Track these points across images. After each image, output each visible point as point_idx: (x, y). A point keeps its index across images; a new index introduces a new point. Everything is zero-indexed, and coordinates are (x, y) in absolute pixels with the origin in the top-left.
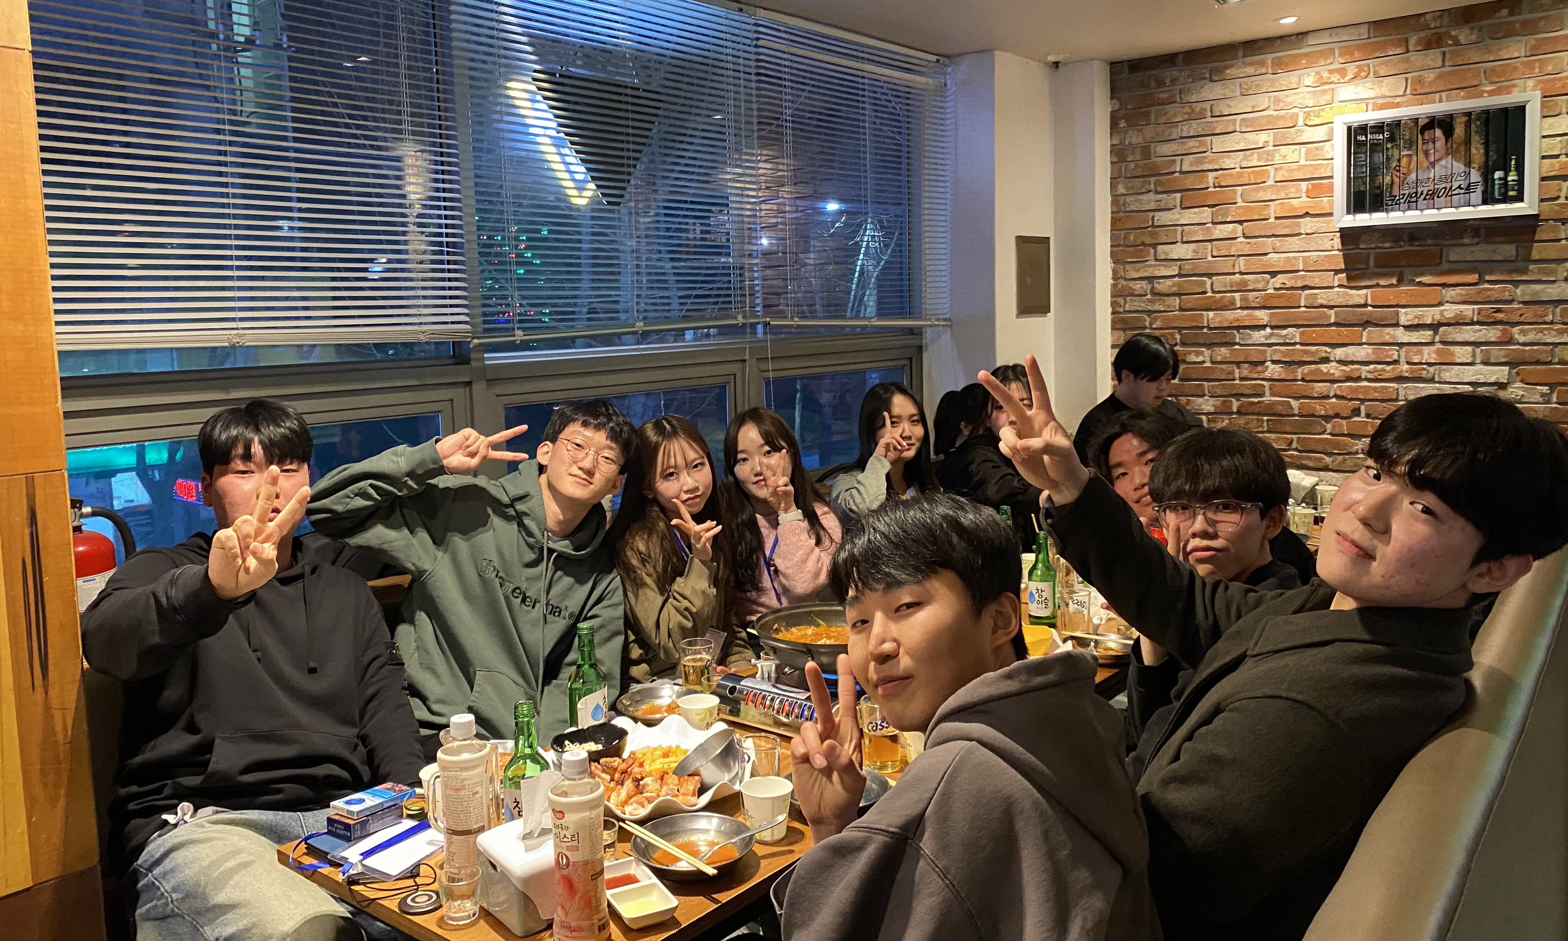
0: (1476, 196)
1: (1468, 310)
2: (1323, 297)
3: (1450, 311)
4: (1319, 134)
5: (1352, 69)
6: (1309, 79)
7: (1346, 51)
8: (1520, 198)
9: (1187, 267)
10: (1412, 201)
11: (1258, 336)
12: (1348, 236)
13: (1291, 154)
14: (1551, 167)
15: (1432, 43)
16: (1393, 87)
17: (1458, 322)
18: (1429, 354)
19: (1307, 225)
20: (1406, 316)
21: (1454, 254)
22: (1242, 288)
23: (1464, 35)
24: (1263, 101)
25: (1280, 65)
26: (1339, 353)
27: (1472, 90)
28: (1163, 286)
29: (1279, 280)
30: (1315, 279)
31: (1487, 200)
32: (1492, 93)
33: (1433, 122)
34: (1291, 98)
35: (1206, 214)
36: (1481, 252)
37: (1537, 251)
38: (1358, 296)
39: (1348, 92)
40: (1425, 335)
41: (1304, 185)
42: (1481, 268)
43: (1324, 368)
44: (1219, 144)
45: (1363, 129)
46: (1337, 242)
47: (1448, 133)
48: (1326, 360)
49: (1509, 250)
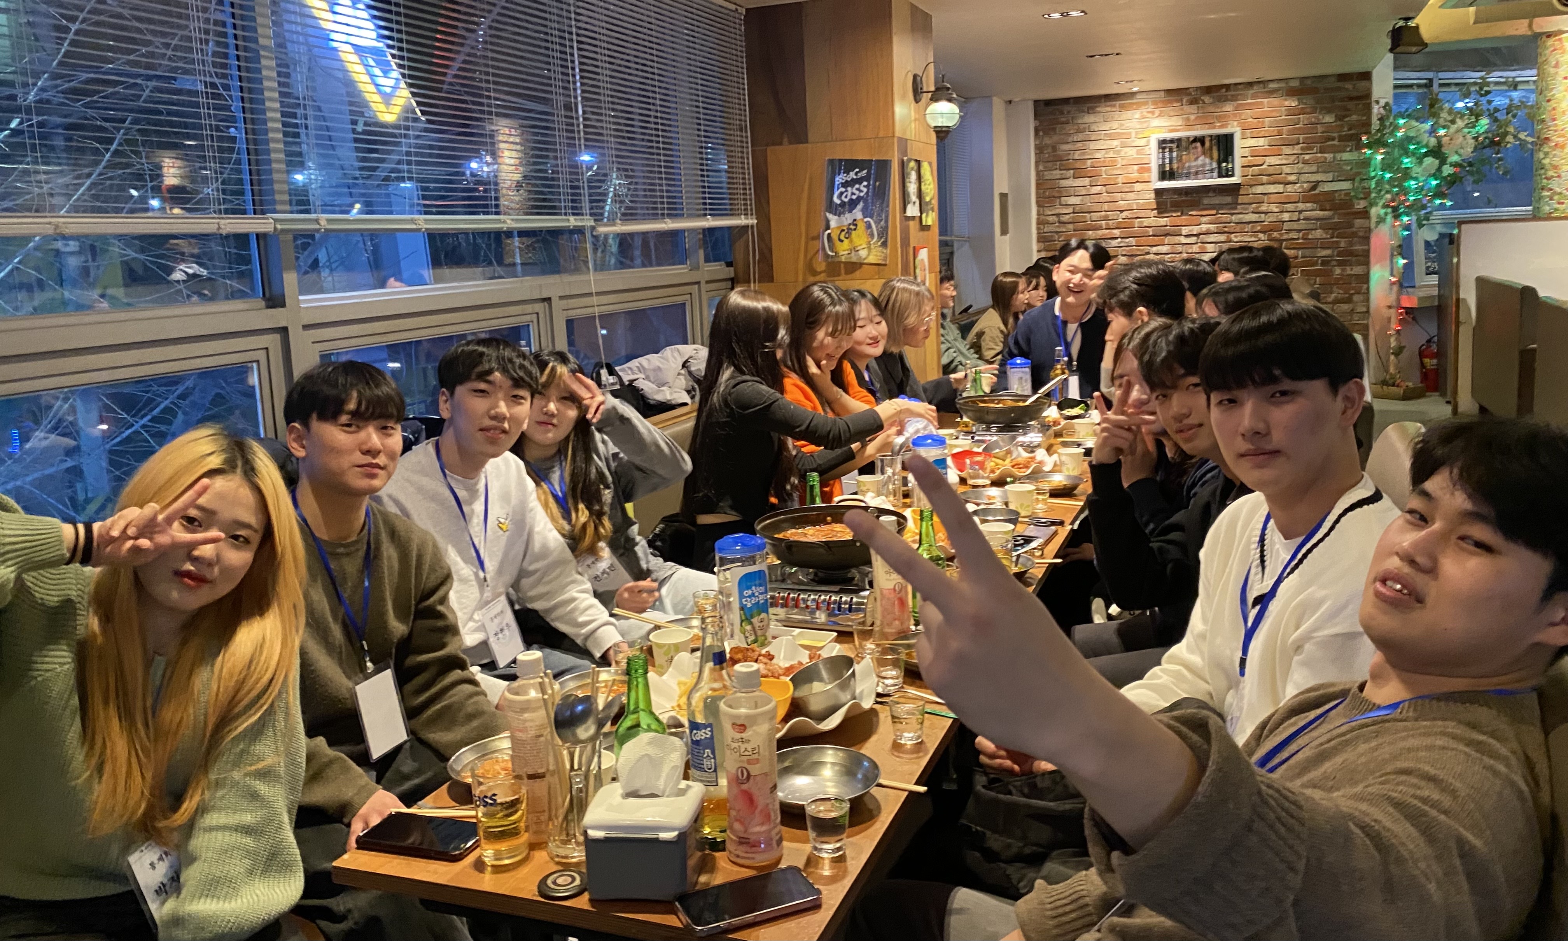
0: (1215, 174)
1: (1212, 227)
2: (1146, 222)
3: (1204, 227)
4: (1142, 142)
5: (1157, 112)
6: (1137, 114)
7: (1155, 103)
8: (1232, 176)
9: (1077, 209)
10: (1188, 176)
11: (1114, 243)
12: (1159, 192)
13: (1132, 152)
14: (1245, 162)
15: (1192, 102)
16: (1177, 122)
17: (1208, 233)
18: (1195, 248)
19: (1138, 187)
20: (1185, 230)
21: (1206, 201)
22: (1106, 219)
23: (1207, 99)
24: (1115, 125)
25: (1122, 107)
26: (1154, 249)
27: (1211, 125)
28: (1066, 218)
29: (1125, 214)
30: (1142, 214)
31: (1220, 176)
32: (1221, 127)
33: (1196, 140)
34: (1127, 124)
35: (1087, 181)
36: (1217, 200)
37: (1241, 199)
38: (1163, 221)
39: (1156, 122)
40: (1193, 240)
41: (1136, 167)
42: (1217, 207)
44: (1093, 146)
45: (1164, 141)
46: (1153, 195)
47: (1203, 144)
49: (1228, 199)
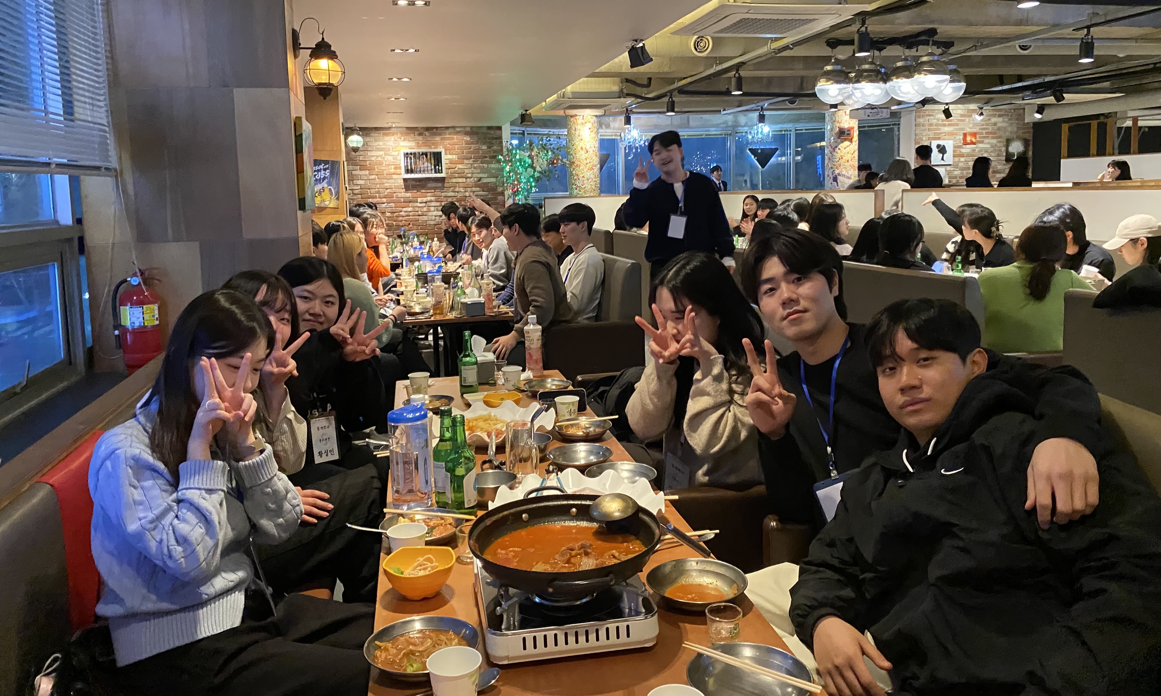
0: (433, 171)
1: (433, 198)
2: (400, 195)
3: (429, 198)
4: (396, 153)
5: (403, 138)
6: (393, 138)
7: (401, 133)
8: (442, 172)
9: (363, 187)
10: (420, 172)
11: (384, 205)
12: (405, 180)
13: (390, 158)
14: (447, 166)
15: (420, 134)
16: (413, 144)
17: (431, 201)
18: (425, 209)
19: (395, 176)
20: (419, 200)
21: (429, 185)
22: (378, 192)
23: (427, 133)
24: (381, 143)
25: (384, 134)
26: (405, 209)
27: (430, 148)
28: (356, 192)
29: (388, 191)
30: (397, 190)
31: (436, 172)
32: (434, 148)
33: (423, 154)
34: (388, 143)
35: (367, 172)
36: (434, 185)
37: (446, 185)
38: (409, 195)
39: (402, 143)
40: (424, 205)
41: (393, 167)
42: (435, 188)
43: (401, 213)
44: (369, 153)
45: (407, 154)
46: (402, 181)
47: (426, 156)
48: (401, 211)
49: (440, 185)
